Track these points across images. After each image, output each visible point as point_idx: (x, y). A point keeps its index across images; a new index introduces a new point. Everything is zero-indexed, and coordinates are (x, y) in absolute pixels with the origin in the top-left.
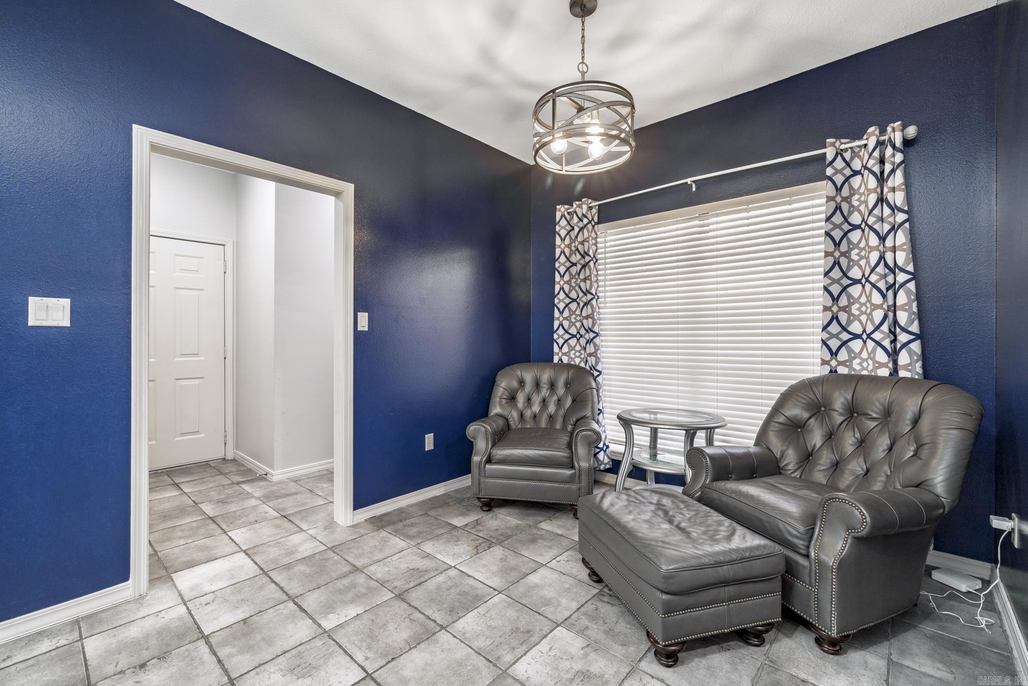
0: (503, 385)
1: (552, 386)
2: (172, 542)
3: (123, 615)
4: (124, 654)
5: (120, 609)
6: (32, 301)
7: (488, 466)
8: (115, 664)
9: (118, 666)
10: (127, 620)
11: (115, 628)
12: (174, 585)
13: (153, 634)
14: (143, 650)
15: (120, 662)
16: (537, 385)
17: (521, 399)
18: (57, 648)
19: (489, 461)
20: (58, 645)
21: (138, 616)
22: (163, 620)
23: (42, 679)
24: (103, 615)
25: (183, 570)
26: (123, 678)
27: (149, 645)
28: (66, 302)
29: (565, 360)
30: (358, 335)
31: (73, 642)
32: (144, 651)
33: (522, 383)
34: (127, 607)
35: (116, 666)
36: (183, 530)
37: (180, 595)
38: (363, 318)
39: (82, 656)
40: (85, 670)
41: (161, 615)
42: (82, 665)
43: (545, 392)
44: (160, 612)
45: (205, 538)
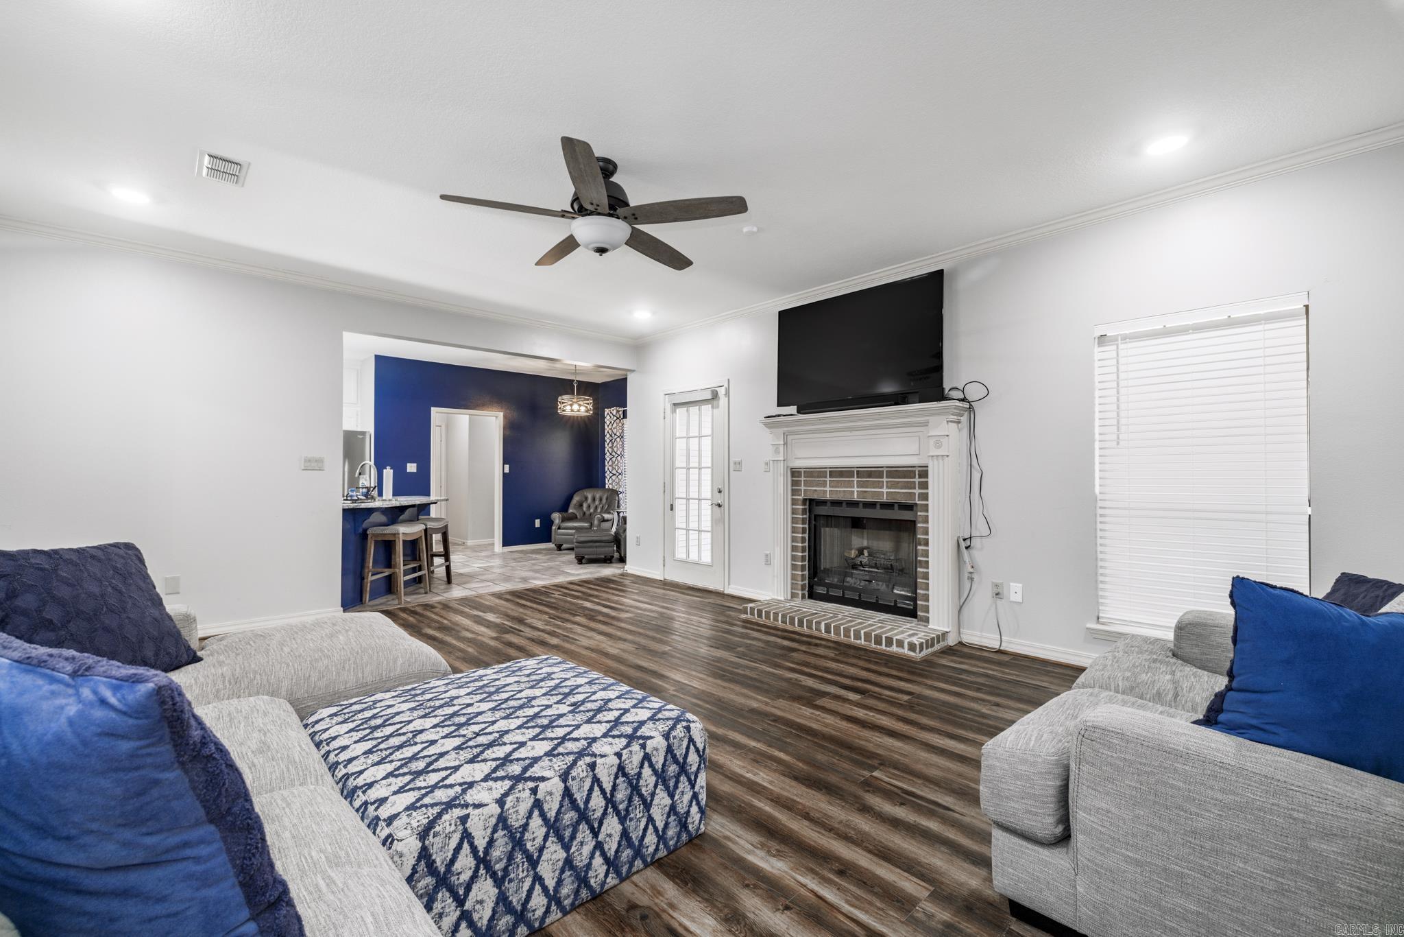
0: (576, 499)
1: (601, 500)
6: (408, 464)
7: (559, 531)
16: (594, 499)
17: (585, 505)
19: (559, 528)
28: (415, 464)
29: (611, 487)
30: (504, 474)
33: (586, 498)
38: (507, 468)
43: (597, 503)
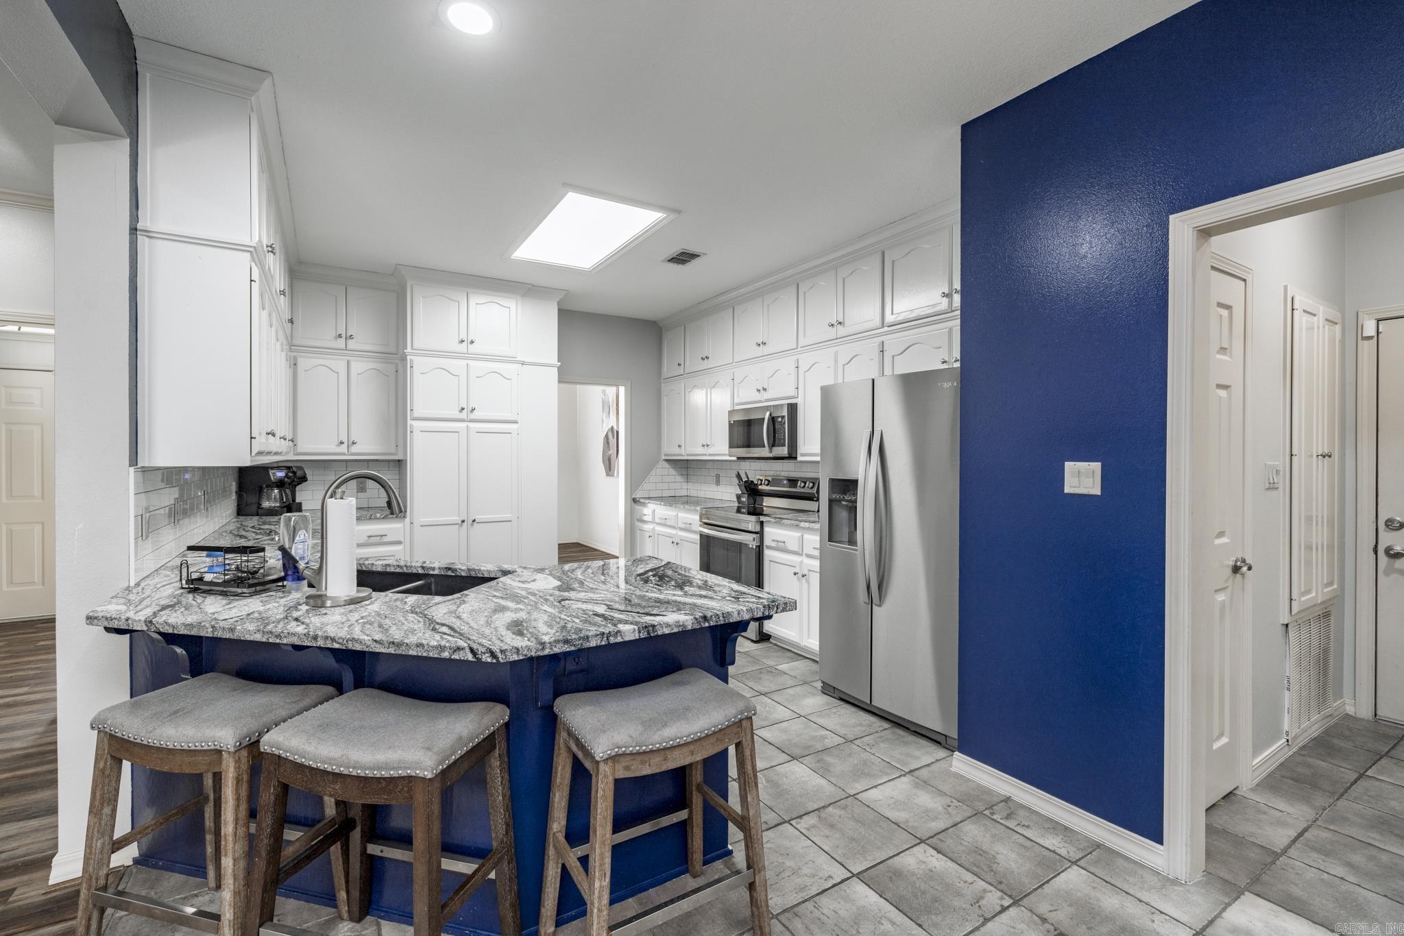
2: (1327, 859)
3: (1131, 880)
4: (1071, 910)
5: (1140, 872)
6: (1068, 466)
8: (1053, 908)
9: (1051, 913)
10: (1126, 887)
11: (1106, 882)
12: (1228, 905)
13: (1118, 923)
14: (1085, 924)
15: (1059, 912)
18: (1054, 852)
20: (1058, 851)
21: (1139, 895)
22: (1150, 923)
23: (1011, 863)
24: (1121, 862)
25: (1270, 901)
26: (1037, 925)
27: (1096, 928)
28: (1096, 466)
31: (1067, 858)
32: (1084, 927)
34: (1148, 877)
35: (1051, 911)
36: (1371, 858)
37: (1211, 922)
39: (1052, 876)
40: (1034, 887)
41: (1158, 917)
42: (1039, 882)
44: (1161, 912)
45: (1385, 896)
